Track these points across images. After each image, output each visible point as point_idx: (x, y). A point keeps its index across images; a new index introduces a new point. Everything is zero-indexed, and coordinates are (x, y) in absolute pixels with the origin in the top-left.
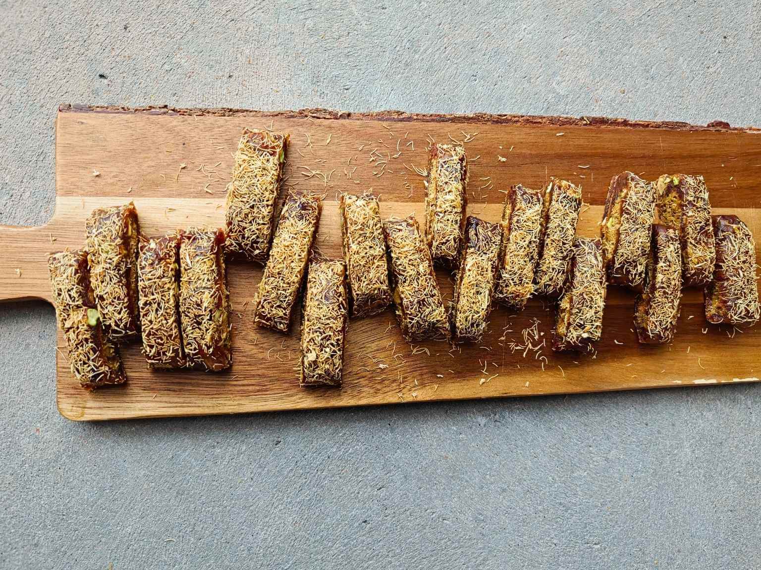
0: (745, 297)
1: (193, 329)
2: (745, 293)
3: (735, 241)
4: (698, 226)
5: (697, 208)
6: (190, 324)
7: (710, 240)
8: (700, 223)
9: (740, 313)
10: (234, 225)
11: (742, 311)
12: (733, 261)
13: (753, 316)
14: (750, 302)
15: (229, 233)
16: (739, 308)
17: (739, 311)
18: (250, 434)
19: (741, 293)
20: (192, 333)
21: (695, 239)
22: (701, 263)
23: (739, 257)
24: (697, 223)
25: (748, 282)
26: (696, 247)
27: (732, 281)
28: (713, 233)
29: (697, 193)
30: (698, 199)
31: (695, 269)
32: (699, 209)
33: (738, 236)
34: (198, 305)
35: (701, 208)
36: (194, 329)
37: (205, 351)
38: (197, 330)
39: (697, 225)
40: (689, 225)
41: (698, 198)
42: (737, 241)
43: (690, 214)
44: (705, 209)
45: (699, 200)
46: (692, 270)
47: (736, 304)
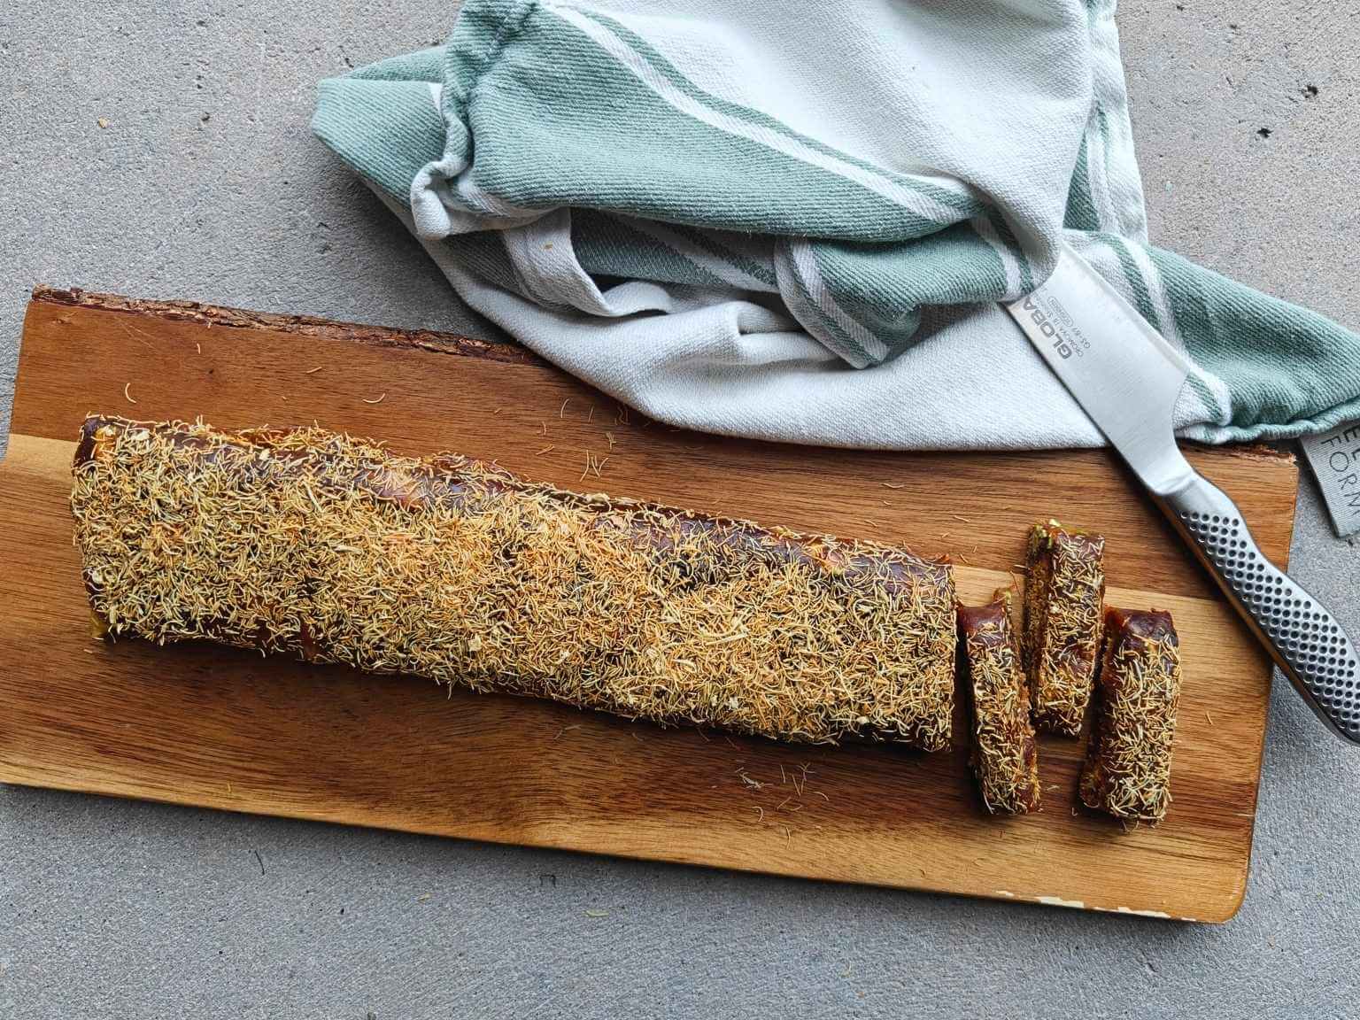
0: (1140, 776)
1: (299, 597)
2: (1140, 768)
3: (1142, 670)
4: (1064, 634)
5: (1071, 601)
7: (1084, 664)
8: (1069, 629)
9: (1126, 803)
11: (1130, 799)
12: (1131, 706)
13: (1152, 811)
14: (1149, 786)
16: (1125, 793)
17: (1125, 798)
19: (1134, 767)
20: (296, 604)
21: (1055, 656)
22: (1057, 700)
23: (1143, 701)
24: (1063, 629)
25: (1151, 749)
26: (1054, 670)
27: (1122, 743)
28: (1094, 652)
29: (1077, 575)
30: (1076, 586)
31: (1046, 708)
32: (1074, 605)
33: (1151, 662)
35: (1079, 602)
37: (312, 636)
38: (306, 601)
39: (1061, 632)
40: (1049, 629)
41: (1077, 583)
42: (1147, 671)
43: (1055, 609)
44: (1087, 606)
45: (1080, 587)
46: (1041, 708)
47: (1120, 785)
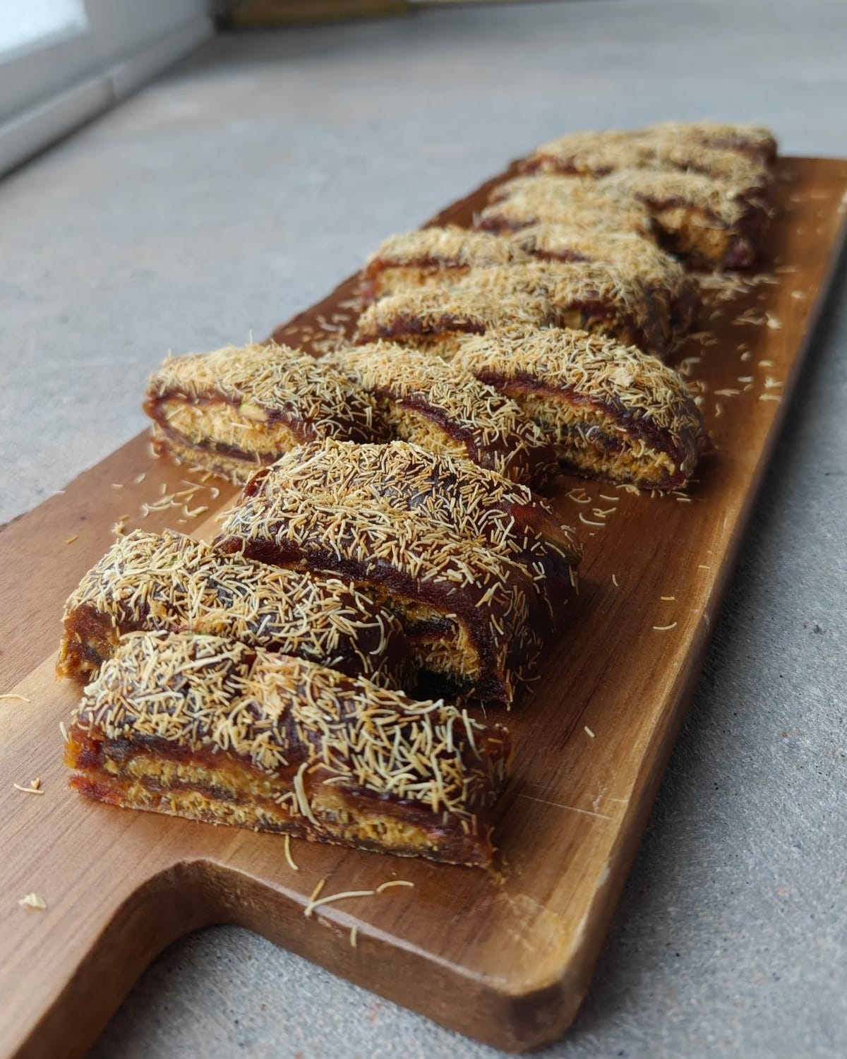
1: (457, 498)
6: (442, 499)
10: (296, 402)
15: (303, 416)
18: (781, 669)
20: (466, 505)
34: (412, 467)
36: (458, 493)
37: (522, 503)
38: (463, 490)
